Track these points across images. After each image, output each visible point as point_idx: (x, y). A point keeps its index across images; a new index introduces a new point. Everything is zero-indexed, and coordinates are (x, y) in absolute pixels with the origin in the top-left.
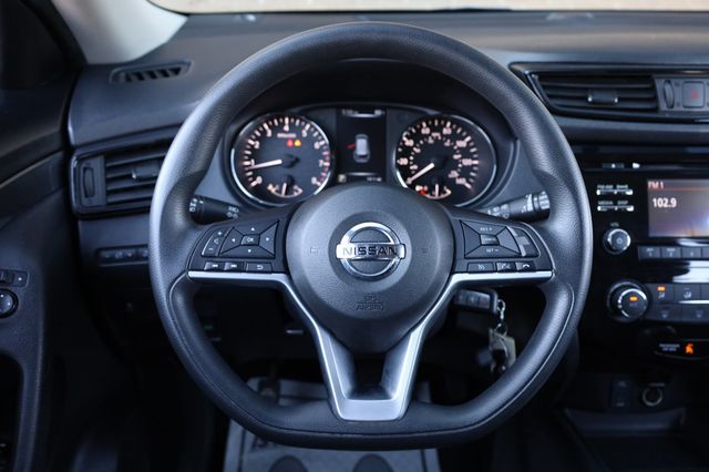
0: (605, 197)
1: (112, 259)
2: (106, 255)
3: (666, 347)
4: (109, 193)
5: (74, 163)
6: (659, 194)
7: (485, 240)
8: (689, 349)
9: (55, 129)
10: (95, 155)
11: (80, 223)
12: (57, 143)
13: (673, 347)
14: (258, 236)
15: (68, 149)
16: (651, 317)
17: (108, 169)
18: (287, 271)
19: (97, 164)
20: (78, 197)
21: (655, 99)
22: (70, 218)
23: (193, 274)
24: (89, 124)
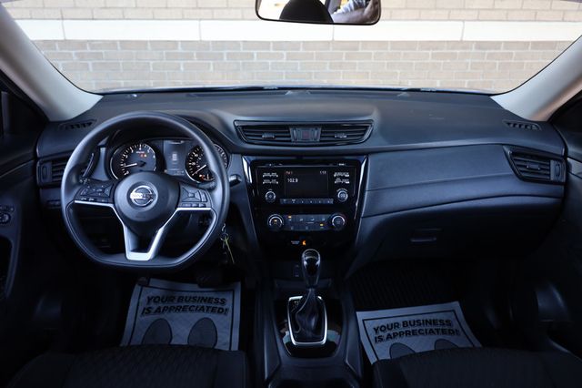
0: (266, 178)
1: (54, 205)
2: (52, 203)
3: (293, 242)
4: (53, 177)
5: (38, 165)
6: (290, 177)
7: (190, 195)
8: (304, 243)
9: (30, 151)
10: (48, 161)
11: (41, 190)
12: (32, 156)
13: (297, 242)
14: (104, 189)
15: (36, 158)
16: (286, 229)
17: (53, 167)
18: (114, 203)
19: (48, 165)
20: (40, 179)
21: (290, 136)
22: (36, 188)
23: (76, 202)
24: (45, 148)
